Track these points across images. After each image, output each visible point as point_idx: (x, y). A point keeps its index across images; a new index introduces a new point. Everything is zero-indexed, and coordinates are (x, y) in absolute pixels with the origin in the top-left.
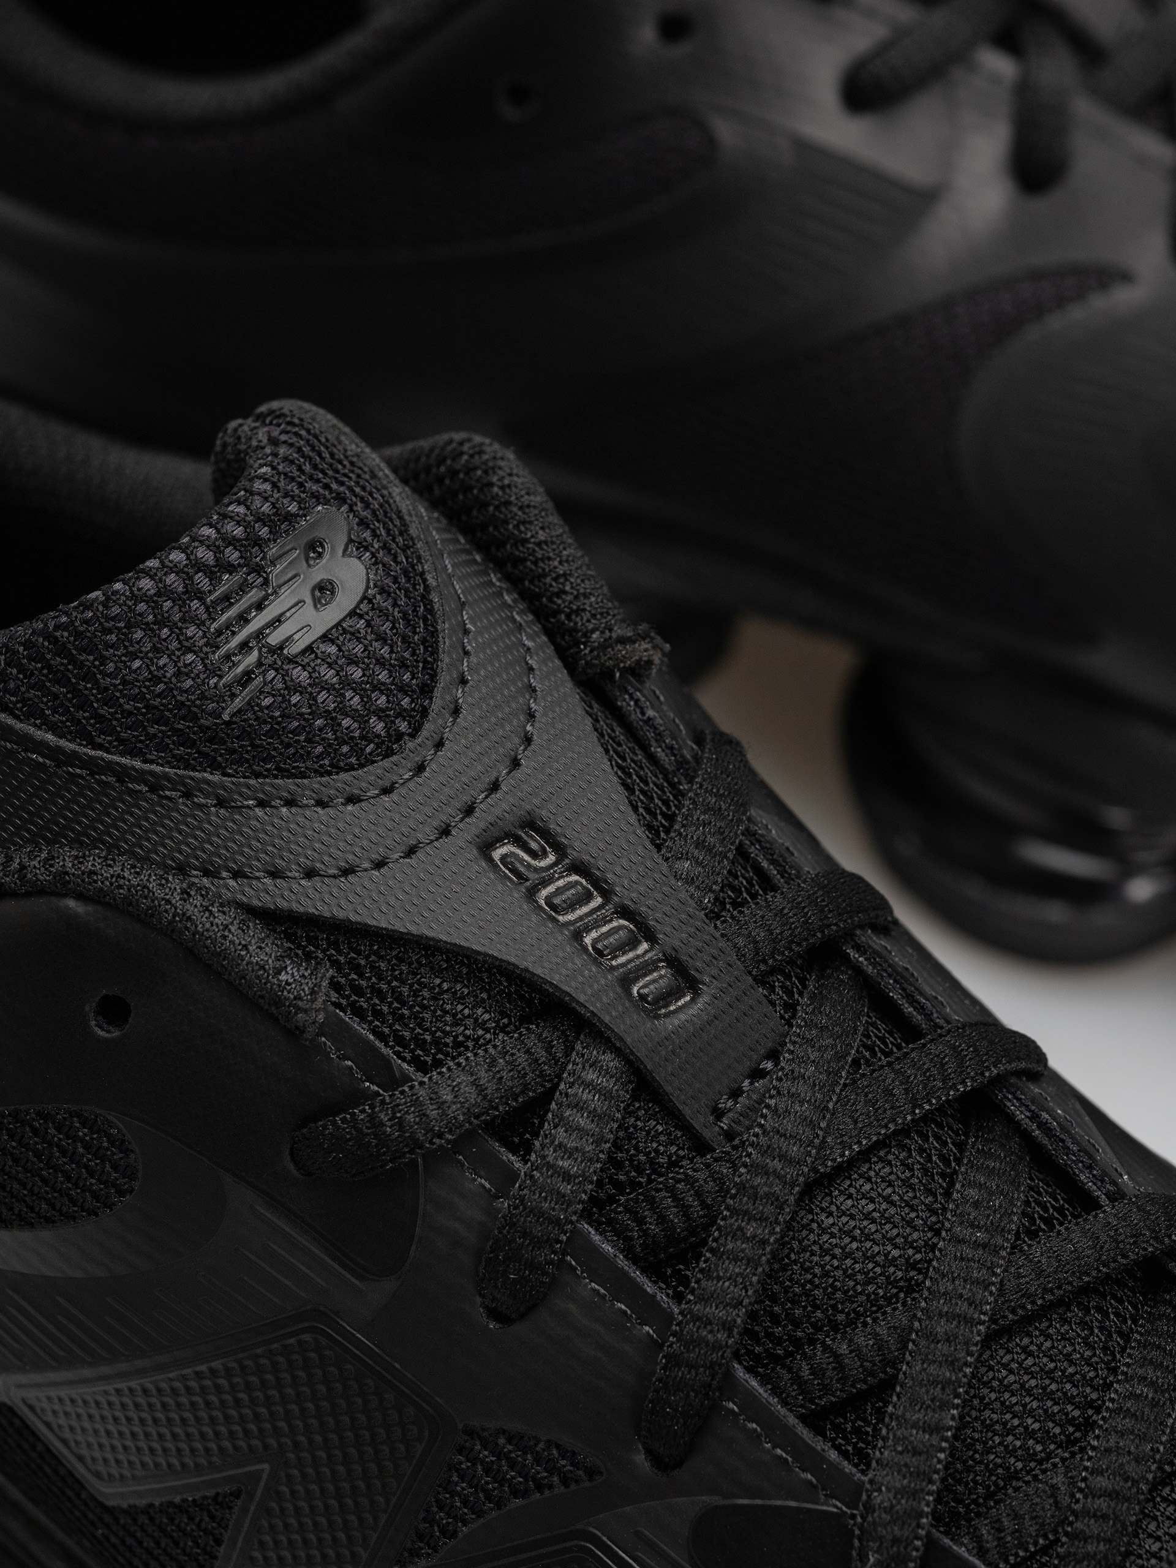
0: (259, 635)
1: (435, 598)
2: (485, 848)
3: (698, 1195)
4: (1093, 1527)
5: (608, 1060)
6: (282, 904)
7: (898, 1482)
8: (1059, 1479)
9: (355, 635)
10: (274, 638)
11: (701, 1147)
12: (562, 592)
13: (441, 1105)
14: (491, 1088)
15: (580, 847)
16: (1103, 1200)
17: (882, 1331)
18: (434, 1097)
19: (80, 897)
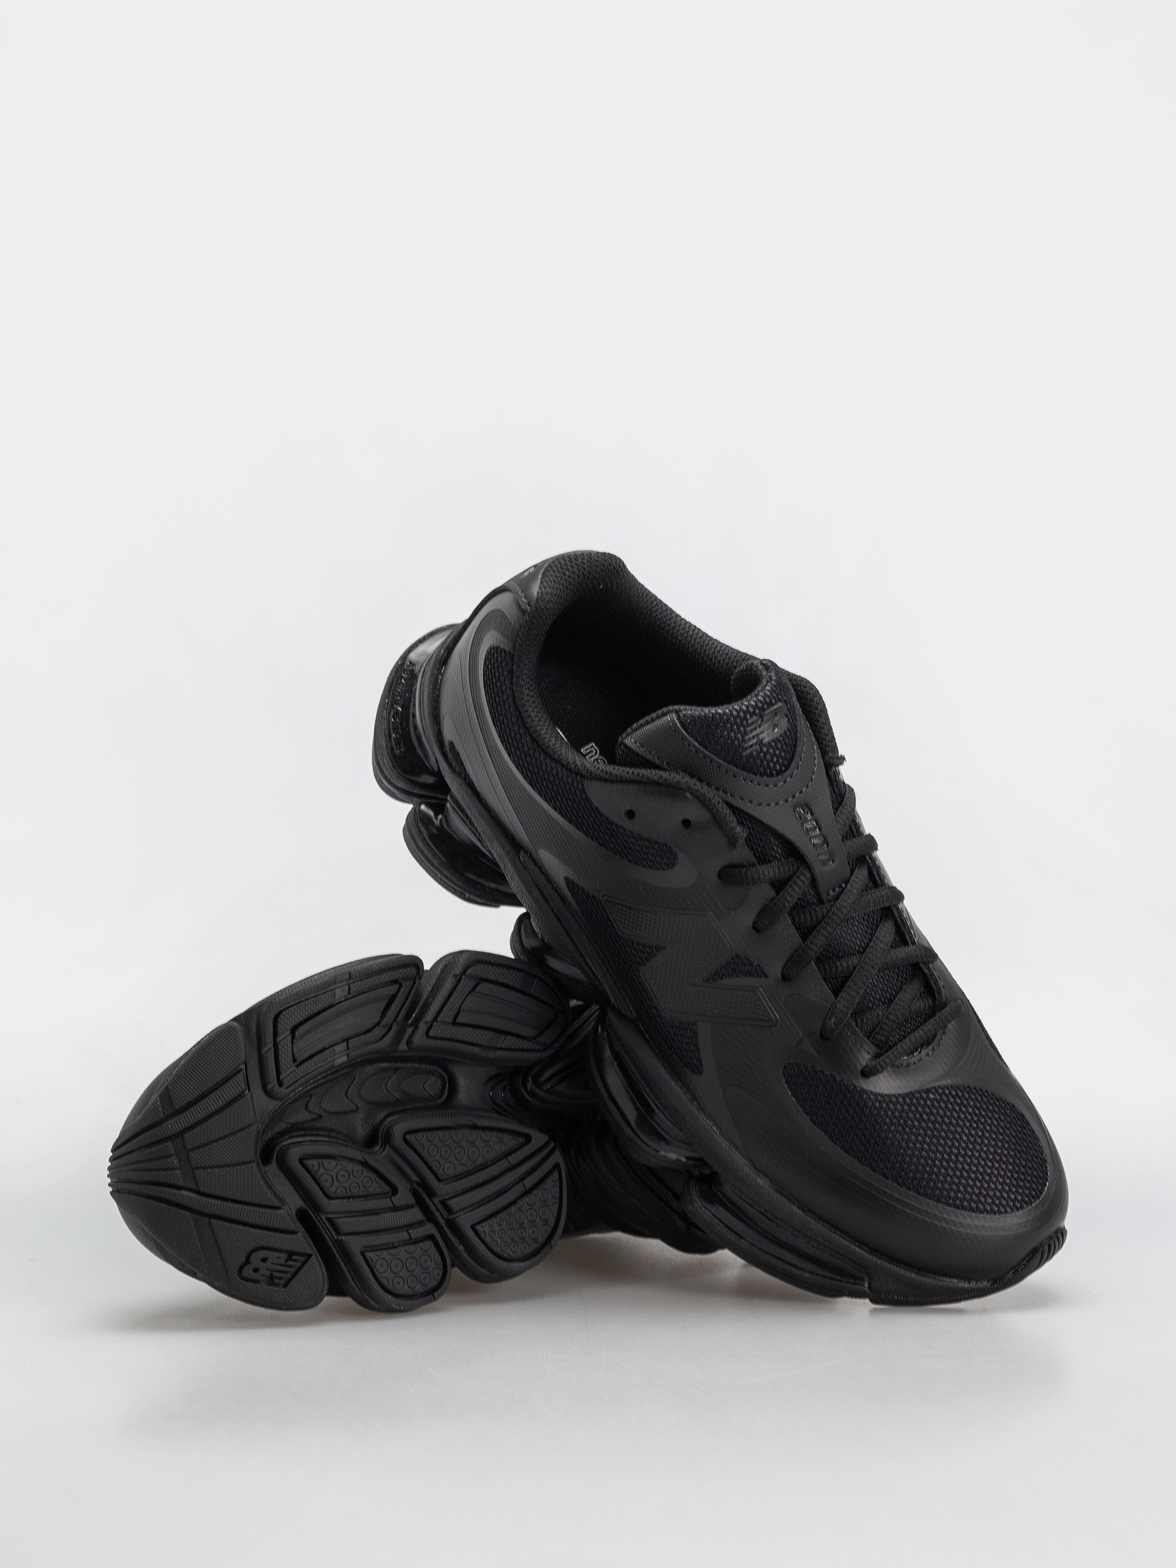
0: (757, 735)
1: (798, 734)
2: (795, 808)
3: (816, 915)
4: (886, 1027)
5: (808, 875)
6: (742, 807)
7: (846, 1004)
8: (880, 1013)
9: (780, 742)
10: (761, 737)
11: (821, 902)
12: (829, 746)
13: (764, 875)
14: (777, 875)
15: (816, 815)
16: (910, 943)
17: (850, 963)
18: (763, 872)
19: (691, 794)
